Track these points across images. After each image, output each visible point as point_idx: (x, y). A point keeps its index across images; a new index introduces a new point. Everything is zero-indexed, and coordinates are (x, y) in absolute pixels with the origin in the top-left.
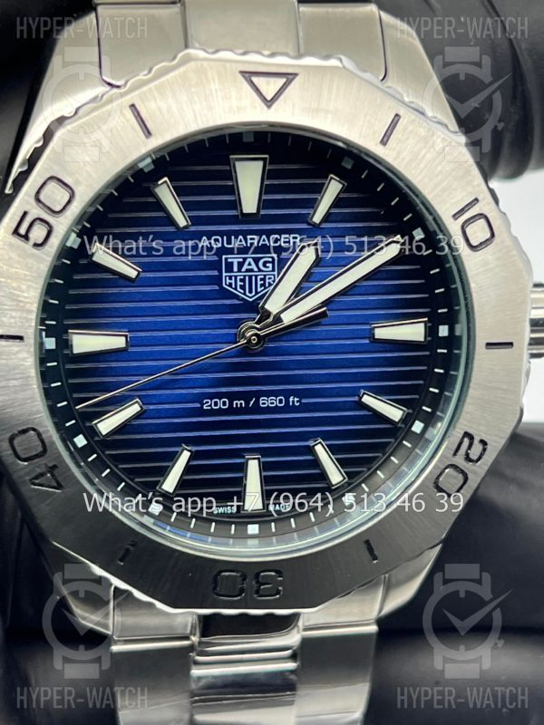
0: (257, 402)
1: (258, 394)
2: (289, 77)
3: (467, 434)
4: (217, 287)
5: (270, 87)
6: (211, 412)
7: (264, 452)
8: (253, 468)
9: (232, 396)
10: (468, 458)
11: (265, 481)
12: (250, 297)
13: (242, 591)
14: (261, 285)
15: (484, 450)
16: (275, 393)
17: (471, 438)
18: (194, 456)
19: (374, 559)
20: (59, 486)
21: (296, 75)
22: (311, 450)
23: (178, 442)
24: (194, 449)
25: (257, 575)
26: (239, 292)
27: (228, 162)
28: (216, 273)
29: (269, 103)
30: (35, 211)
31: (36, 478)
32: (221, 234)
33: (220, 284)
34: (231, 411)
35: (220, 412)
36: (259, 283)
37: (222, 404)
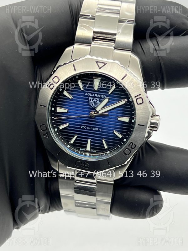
0: (92, 129)
1: (93, 127)
2: (105, 64)
3: (131, 142)
4: (87, 104)
5: (101, 65)
6: (83, 129)
7: (92, 139)
8: (89, 142)
9: (87, 126)
10: (131, 148)
11: (91, 145)
12: (94, 107)
13: (81, 165)
14: (97, 105)
15: (135, 147)
16: (96, 127)
17: (133, 143)
18: (78, 137)
19: (109, 165)
20: (48, 137)
21: (107, 63)
22: (102, 141)
23: (75, 134)
24: (78, 136)
25: (84, 163)
26: (92, 105)
27: (93, 79)
28: (87, 101)
29: (100, 68)
30: (52, 82)
31: (44, 134)
32: (90, 93)
33: (88, 103)
34: (86, 129)
35: (84, 129)
36: (96, 104)
37: (85, 127)
